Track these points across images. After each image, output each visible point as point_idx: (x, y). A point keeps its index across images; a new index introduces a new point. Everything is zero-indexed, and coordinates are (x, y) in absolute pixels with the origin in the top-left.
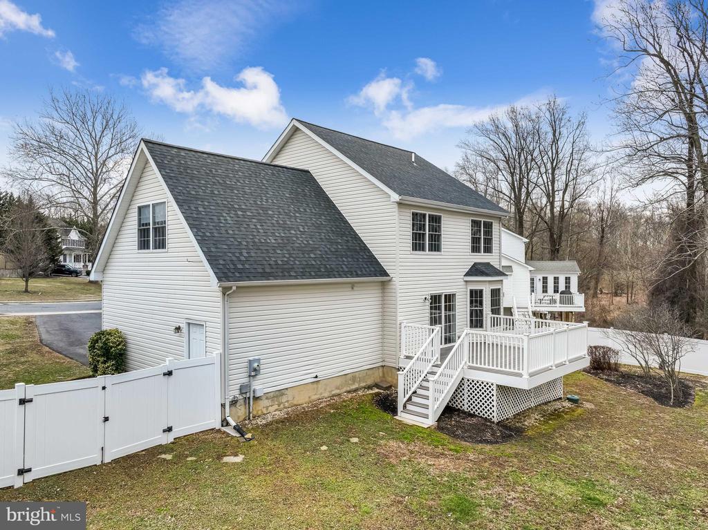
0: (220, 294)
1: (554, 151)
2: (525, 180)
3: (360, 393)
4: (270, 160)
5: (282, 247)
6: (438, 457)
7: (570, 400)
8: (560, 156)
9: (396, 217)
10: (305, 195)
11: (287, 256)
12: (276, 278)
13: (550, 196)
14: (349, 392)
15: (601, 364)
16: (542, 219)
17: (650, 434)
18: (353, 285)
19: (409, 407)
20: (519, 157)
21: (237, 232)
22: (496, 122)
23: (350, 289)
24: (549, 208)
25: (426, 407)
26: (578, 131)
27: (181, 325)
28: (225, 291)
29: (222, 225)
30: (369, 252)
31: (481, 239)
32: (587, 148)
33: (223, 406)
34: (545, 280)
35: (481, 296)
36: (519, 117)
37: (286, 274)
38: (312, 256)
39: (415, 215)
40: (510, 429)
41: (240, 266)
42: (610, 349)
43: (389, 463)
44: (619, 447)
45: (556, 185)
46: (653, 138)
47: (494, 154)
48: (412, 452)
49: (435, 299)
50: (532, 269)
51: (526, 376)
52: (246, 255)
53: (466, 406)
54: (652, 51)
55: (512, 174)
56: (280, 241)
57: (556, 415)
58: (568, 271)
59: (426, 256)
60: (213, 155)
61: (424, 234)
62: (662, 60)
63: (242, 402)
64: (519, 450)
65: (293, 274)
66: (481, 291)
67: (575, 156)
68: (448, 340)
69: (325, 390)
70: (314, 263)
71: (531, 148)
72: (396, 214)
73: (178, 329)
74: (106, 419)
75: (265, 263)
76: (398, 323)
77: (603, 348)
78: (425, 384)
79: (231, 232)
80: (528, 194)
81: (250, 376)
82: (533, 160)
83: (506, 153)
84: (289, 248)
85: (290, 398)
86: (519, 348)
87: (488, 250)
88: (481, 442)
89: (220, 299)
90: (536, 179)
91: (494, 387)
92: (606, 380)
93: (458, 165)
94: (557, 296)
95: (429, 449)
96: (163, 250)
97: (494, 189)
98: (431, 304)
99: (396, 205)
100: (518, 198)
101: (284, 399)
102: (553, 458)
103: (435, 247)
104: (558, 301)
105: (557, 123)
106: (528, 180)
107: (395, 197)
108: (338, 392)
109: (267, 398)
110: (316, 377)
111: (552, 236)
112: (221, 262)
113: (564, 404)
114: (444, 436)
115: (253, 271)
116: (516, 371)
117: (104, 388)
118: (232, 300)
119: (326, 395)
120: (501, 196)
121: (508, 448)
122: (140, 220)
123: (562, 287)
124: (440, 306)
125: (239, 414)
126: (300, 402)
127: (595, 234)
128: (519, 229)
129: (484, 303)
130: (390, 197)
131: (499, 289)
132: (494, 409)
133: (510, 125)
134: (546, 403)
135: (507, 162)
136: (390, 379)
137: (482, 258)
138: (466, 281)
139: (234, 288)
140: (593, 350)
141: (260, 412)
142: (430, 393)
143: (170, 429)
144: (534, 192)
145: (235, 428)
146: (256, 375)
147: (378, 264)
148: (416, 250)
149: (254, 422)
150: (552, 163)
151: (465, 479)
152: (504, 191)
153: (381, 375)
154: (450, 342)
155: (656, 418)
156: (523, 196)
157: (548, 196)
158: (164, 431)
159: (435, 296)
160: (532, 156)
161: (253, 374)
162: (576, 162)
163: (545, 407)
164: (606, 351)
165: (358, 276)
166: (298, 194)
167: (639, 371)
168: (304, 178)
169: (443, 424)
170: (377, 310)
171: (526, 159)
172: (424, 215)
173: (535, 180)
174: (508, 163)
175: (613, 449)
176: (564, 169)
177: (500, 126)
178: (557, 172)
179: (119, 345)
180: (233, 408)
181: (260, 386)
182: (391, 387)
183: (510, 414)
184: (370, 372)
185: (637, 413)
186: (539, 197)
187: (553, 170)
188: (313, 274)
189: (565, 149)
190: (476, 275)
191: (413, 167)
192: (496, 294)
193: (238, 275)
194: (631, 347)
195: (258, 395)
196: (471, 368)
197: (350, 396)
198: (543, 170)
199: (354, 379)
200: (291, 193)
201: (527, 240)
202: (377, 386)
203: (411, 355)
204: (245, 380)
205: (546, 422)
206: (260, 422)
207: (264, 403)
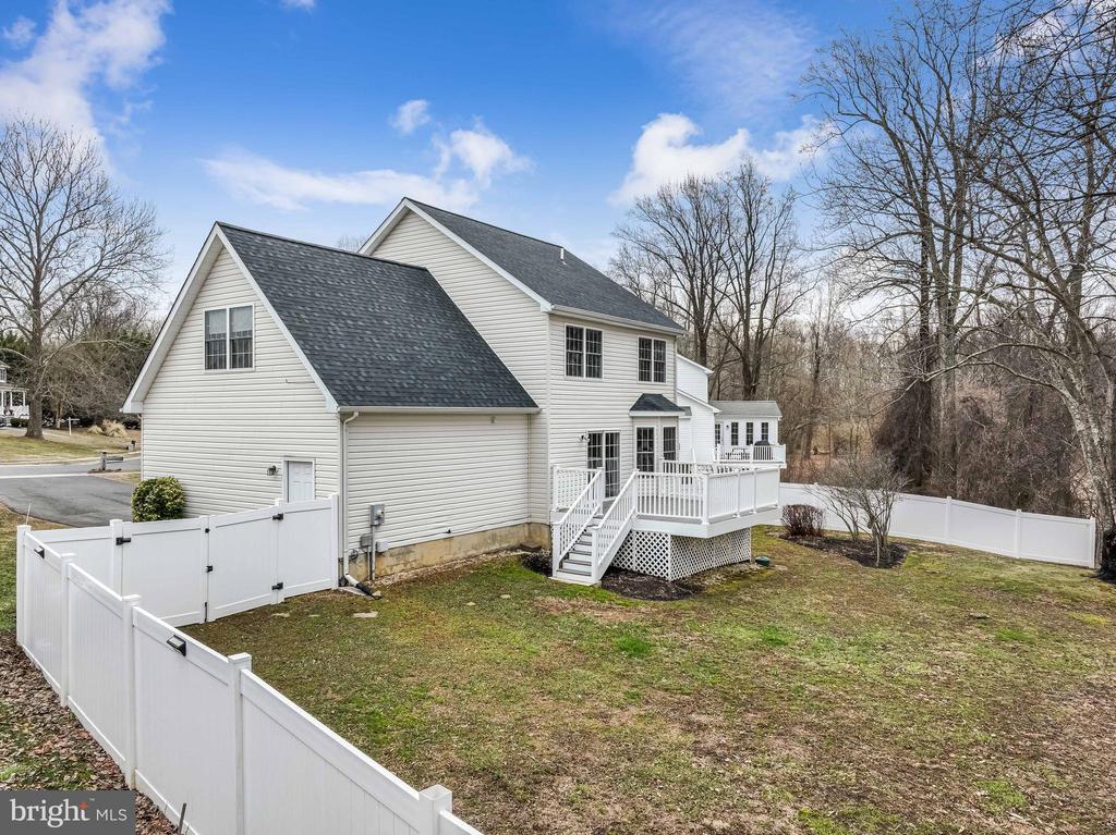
0: (337, 422)
1: (750, 247)
2: (709, 287)
3: (503, 554)
4: (370, 251)
5: (407, 366)
6: (606, 610)
7: (758, 562)
8: (758, 253)
9: (546, 332)
10: (426, 301)
11: (413, 377)
12: (404, 403)
13: (744, 312)
14: (488, 553)
15: (800, 527)
16: (733, 343)
17: (846, 591)
18: (493, 418)
19: (566, 565)
20: (701, 255)
21: (350, 347)
22: (669, 201)
23: (489, 422)
24: (742, 327)
25: (589, 564)
26: (782, 219)
27: (277, 466)
28: (343, 416)
29: (331, 337)
30: (512, 376)
31: (651, 365)
32: (793, 244)
33: (341, 561)
34: (735, 427)
35: (651, 436)
36: (700, 195)
37: (415, 399)
38: (443, 378)
39: (570, 331)
40: (687, 587)
41: (360, 388)
42: (813, 509)
43: (551, 615)
44: (809, 601)
45: (751, 295)
46: (877, 234)
47: (665, 247)
48: (574, 606)
49: (594, 438)
50: (718, 411)
51: (705, 523)
52: (365, 375)
53: (635, 564)
54: (874, 116)
55: (691, 278)
56: (403, 360)
57: (742, 576)
58: (766, 415)
59: (583, 383)
60: (305, 245)
61: (581, 355)
62: (887, 129)
63: (361, 558)
64: (697, 604)
65: (422, 399)
66: (651, 430)
67: (778, 255)
68: (611, 492)
69: (459, 549)
70: (445, 387)
71: (718, 241)
72: (547, 327)
73: (273, 470)
74: (210, 569)
75: (388, 385)
76: (550, 466)
77: (804, 507)
78: (585, 539)
79: (343, 346)
80: (713, 308)
81: (372, 526)
82: (720, 258)
83: (682, 246)
84: (414, 368)
85: (418, 557)
86: (697, 501)
87: (660, 378)
88: (653, 599)
89: (337, 429)
90: (724, 286)
91: (669, 539)
92: (807, 546)
93: (613, 262)
94: (751, 449)
95: (594, 604)
96: (249, 369)
97: (665, 298)
98: (589, 444)
99: (547, 316)
100: (699, 314)
101: (411, 558)
102: (735, 612)
103: (595, 372)
104: (752, 456)
105: (754, 205)
106: (713, 288)
107: (546, 306)
108: (474, 552)
109: (391, 556)
110: (449, 532)
111: (746, 367)
112: (338, 382)
113: (752, 566)
114: (609, 593)
115: (376, 394)
116: (694, 517)
117: (207, 531)
118: (354, 429)
119: (461, 555)
120: (676, 309)
121: (685, 603)
122: (207, 329)
123: (757, 436)
124: (600, 447)
125: (359, 573)
126: (429, 563)
127: (808, 368)
128: (702, 357)
129: (655, 445)
130: (539, 305)
131: (674, 429)
132: (669, 565)
133: (687, 206)
134: (730, 565)
135: (684, 260)
136: (538, 539)
137: (652, 388)
138: (632, 417)
139: (356, 414)
140: (791, 510)
141: (383, 572)
142: (592, 549)
143: (280, 587)
144: (722, 304)
145: (357, 586)
146: (379, 524)
147: (523, 391)
148: (571, 374)
149: (378, 582)
150: (747, 264)
151: (638, 627)
152: (680, 303)
153: (527, 534)
154: (612, 495)
155: (856, 578)
156: (707, 310)
157: (741, 311)
158: (274, 588)
159: (594, 435)
160: (719, 252)
161: (376, 523)
162: (779, 263)
163: (729, 569)
164: (808, 511)
165: (500, 405)
166: (416, 299)
167: (848, 537)
168: (421, 276)
169: (607, 583)
170: (523, 451)
171: (710, 256)
172: (581, 330)
173: (722, 288)
174: (685, 263)
175: (804, 603)
176: (762, 271)
177: (673, 207)
178: (753, 276)
179: (176, 498)
180: (353, 565)
181: (384, 539)
182: (539, 548)
183: (687, 572)
184: (515, 529)
185: (836, 574)
186: (727, 312)
187: (748, 273)
188: (446, 400)
189: (765, 243)
190: (645, 410)
191: (563, 267)
192: (670, 434)
193: (359, 398)
194: (836, 503)
195: (381, 550)
196: (640, 517)
197: (490, 557)
198: (734, 273)
199: (494, 538)
200: (408, 298)
201: (711, 372)
202: (522, 547)
203: (565, 507)
204: (367, 531)
205: (729, 582)
206: (386, 582)
207: (387, 561)
